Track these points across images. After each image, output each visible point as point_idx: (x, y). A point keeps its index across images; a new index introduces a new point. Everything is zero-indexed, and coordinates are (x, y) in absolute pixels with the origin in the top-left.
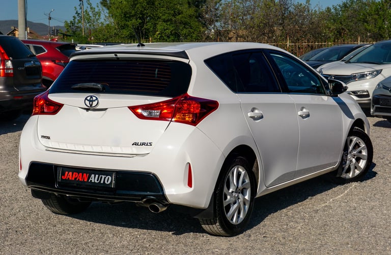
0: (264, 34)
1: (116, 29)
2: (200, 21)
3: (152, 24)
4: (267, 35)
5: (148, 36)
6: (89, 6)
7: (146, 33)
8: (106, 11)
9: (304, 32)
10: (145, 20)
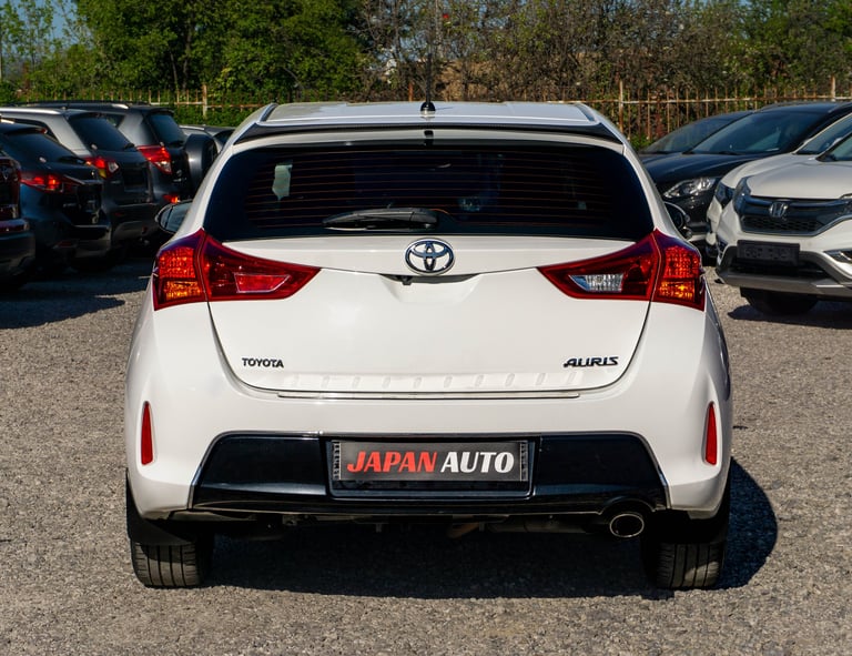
1: (99, 60)
2: (355, 36)
3: (210, 44)
5: (197, 79)
7: (190, 70)
8: (71, 6)
9: (666, 66)
10: (186, 33)
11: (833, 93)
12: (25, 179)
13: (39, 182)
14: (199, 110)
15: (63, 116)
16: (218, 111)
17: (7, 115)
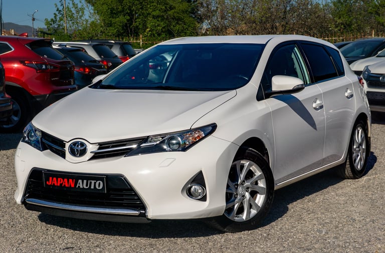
5: (137, 33)
7: (135, 30)
10: (133, 16)
11: (373, 35)
12: (76, 69)
13: (82, 70)
14: (139, 44)
15: (90, 45)
16: (146, 44)
17: (69, 44)
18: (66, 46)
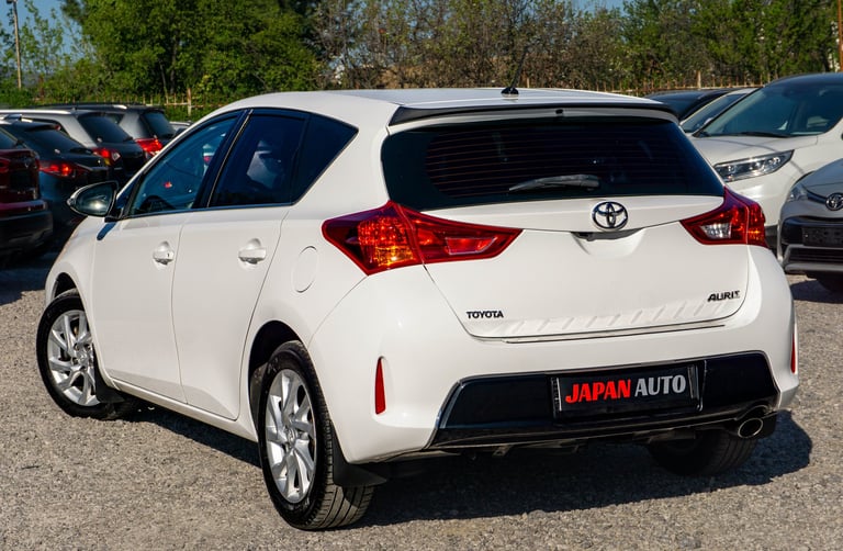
0: (467, 72)
1: (101, 71)
2: (310, 47)
3: (192, 55)
4: (473, 75)
6: (31, 16)
7: (176, 78)
8: (76, 27)
9: (564, 66)
10: (172, 47)
11: (699, 84)
12: (43, 168)
13: (55, 171)
14: (185, 109)
15: (73, 115)
16: (201, 109)
17: (26, 116)
18: (20, 118)
